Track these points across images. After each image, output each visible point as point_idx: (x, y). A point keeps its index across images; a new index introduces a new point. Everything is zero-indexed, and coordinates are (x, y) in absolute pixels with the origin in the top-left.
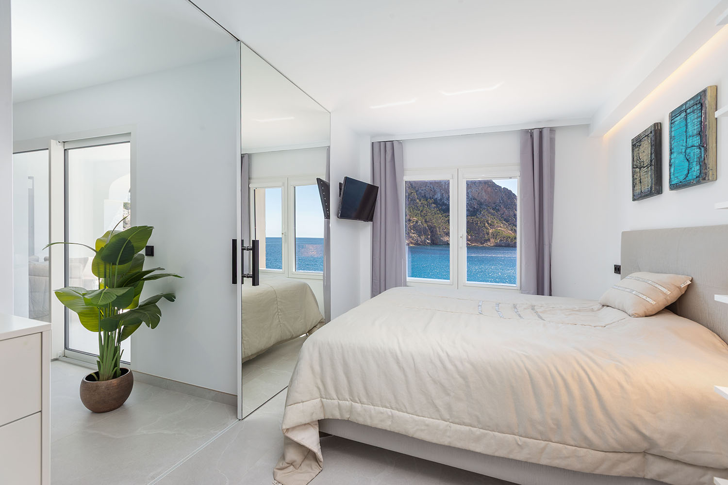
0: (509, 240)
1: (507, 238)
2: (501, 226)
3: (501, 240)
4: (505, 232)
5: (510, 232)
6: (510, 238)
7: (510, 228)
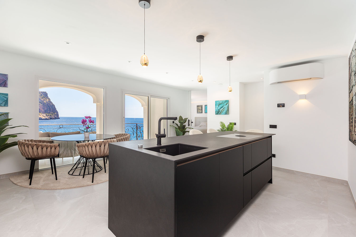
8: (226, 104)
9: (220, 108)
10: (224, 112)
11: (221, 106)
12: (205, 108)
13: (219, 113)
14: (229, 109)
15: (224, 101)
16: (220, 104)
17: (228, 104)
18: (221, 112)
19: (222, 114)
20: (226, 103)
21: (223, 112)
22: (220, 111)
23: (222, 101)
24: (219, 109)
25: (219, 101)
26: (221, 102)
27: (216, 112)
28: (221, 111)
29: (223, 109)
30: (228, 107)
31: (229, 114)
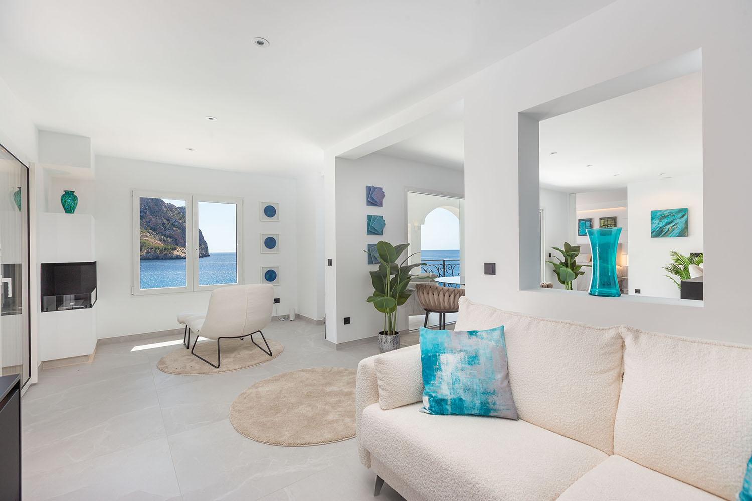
0: (158, 251)
1: (156, 250)
2: (147, 236)
3: (148, 252)
4: (153, 243)
5: (159, 242)
6: (159, 249)
7: (158, 238)
8: (680, 215)
9: (664, 224)
10: (676, 231)
11: (665, 221)
12: (579, 225)
13: (663, 234)
14: (687, 225)
15: (677, 211)
16: (665, 217)
17: (686, 217)
18: (669, 233)
19: (670, 235)
20: (683, 214)
21: (672, 232)
22: (664, 230)
23: (668, 211)
24: (661, 226)
25: (661, 211)
26: (667, 213)
27: (652, 233)
28: (666, 230)
29: (674, 226)
30: (687, 222)
31: (688, 236)
